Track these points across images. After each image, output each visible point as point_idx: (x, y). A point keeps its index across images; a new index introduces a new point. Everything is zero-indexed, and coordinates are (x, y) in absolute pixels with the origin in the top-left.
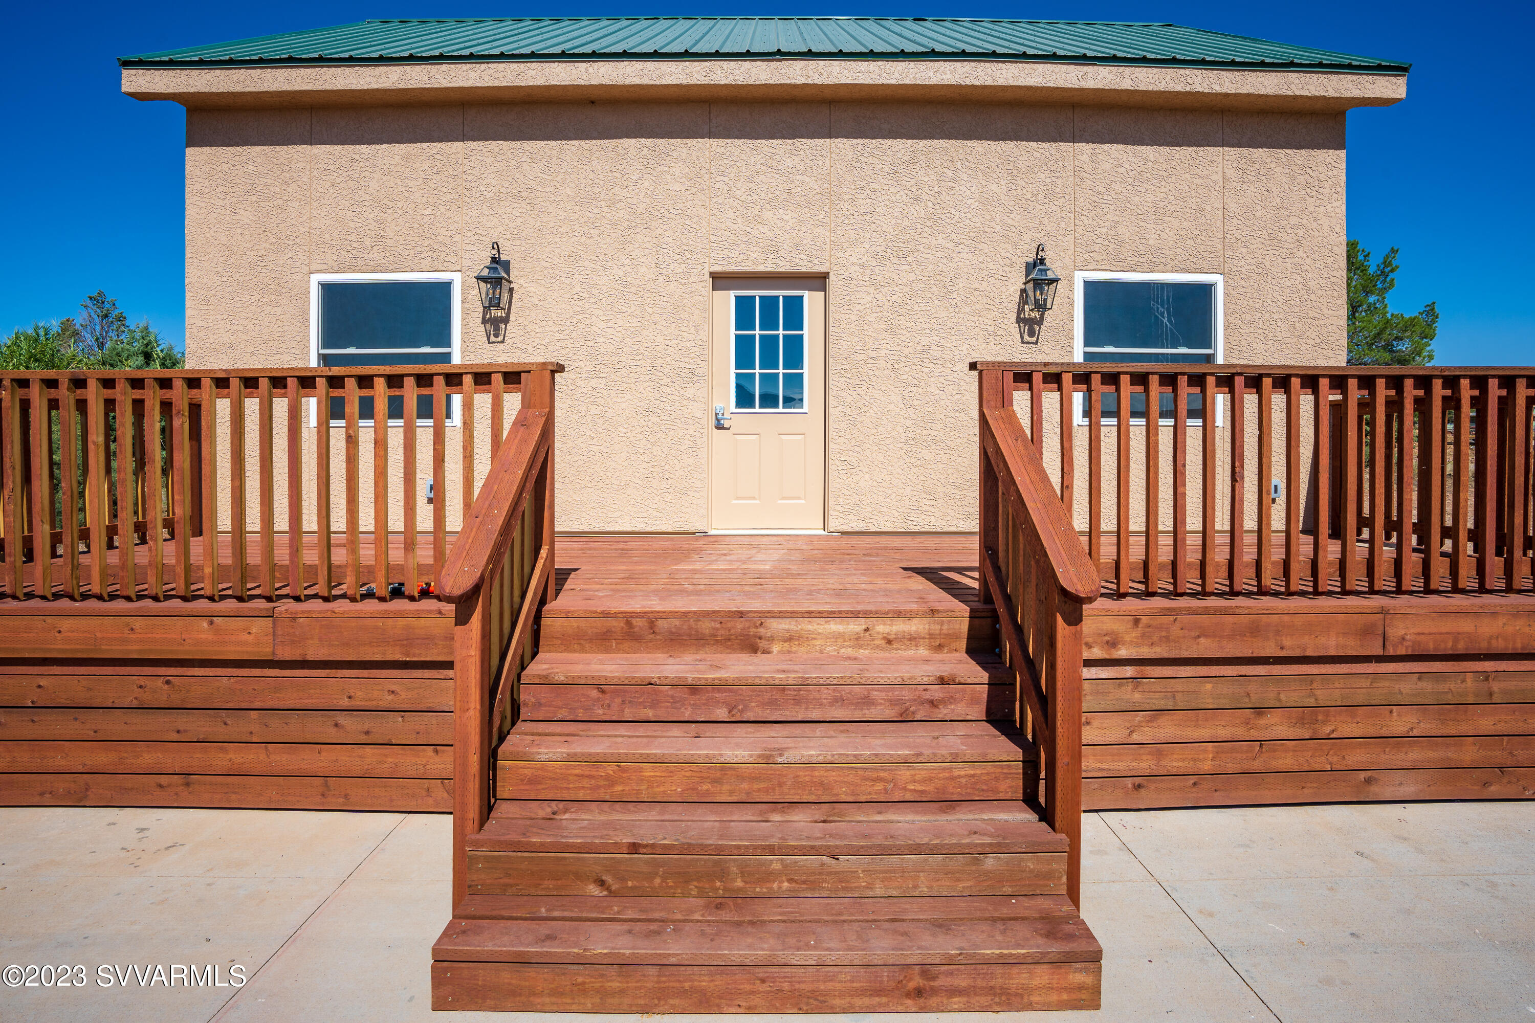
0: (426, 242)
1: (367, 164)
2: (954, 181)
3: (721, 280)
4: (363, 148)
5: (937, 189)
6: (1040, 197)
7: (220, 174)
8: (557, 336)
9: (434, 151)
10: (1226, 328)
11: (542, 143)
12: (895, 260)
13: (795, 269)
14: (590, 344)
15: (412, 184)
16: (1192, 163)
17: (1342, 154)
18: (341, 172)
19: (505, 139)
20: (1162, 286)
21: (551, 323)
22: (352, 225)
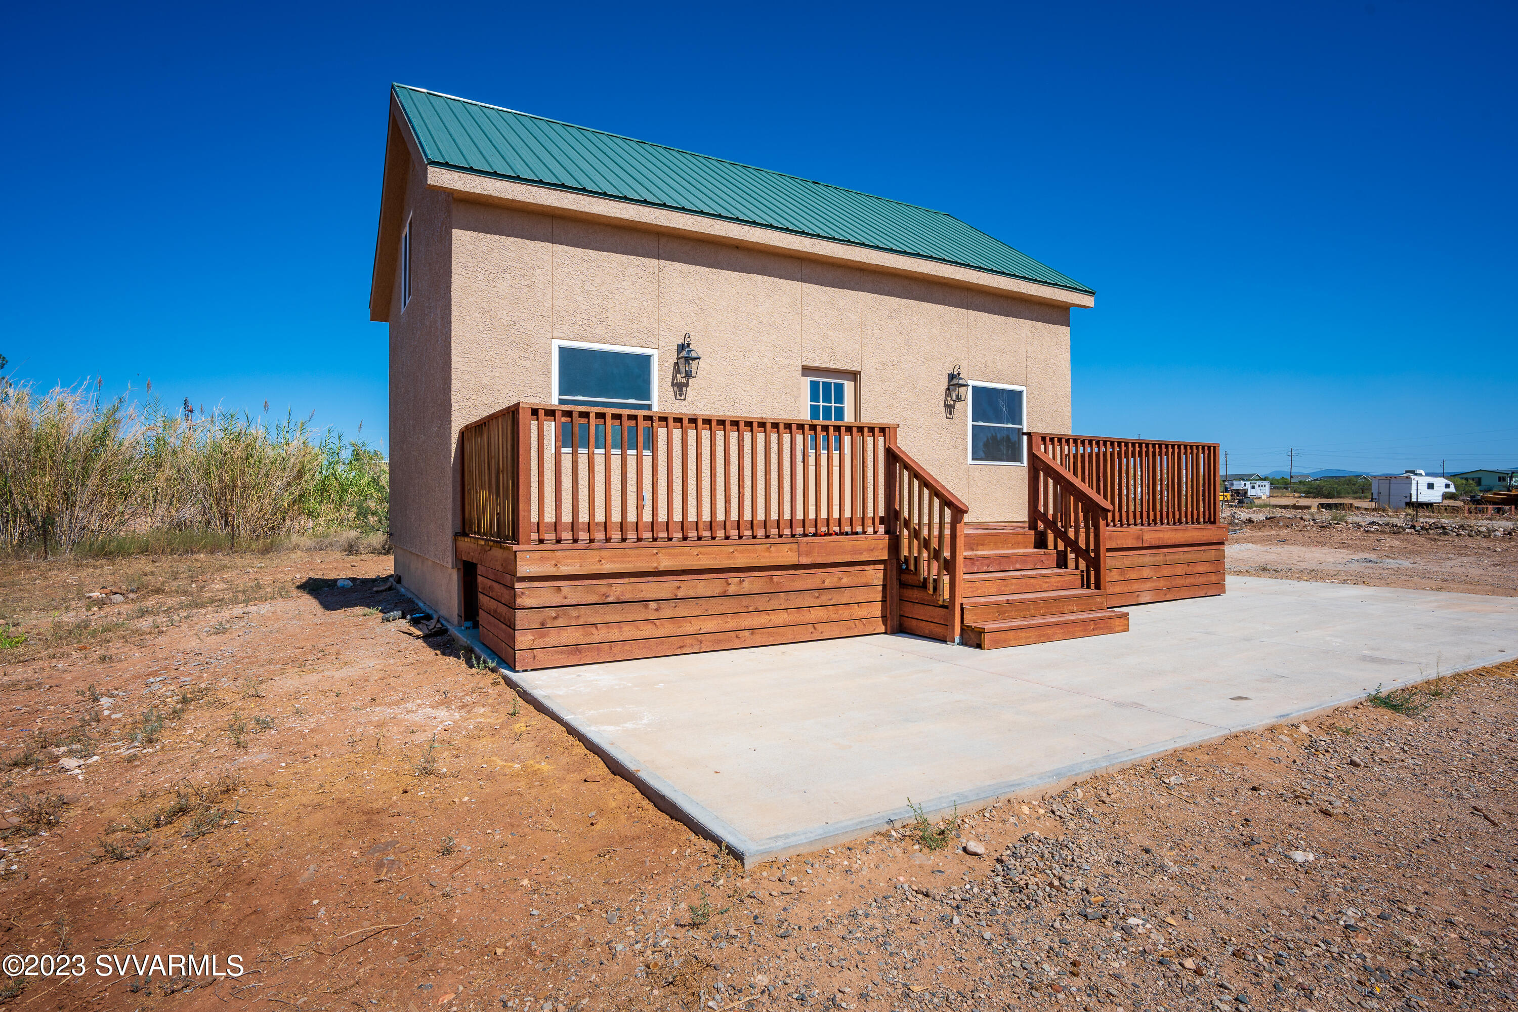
0: (635, 326)
1: (593, 264)
2: (917, 325)
3: (807, 370)
4: (591, 252)
5: (910, 328)
6: (954, 338)
7: (481, 254)
8: (718, 398)
9: (639, 263)
10: (1027, 414)
11: (707, 269)
12: (891, 367)
13: (844, 368)
14: (737, 405)
15: (625, 283)
16: (1014, 326)
17: (1069, 328)
18: (574, 267)
19: (685, 263)
20: (1003, 391)
21: (714, 389)
22: (583, 307)
